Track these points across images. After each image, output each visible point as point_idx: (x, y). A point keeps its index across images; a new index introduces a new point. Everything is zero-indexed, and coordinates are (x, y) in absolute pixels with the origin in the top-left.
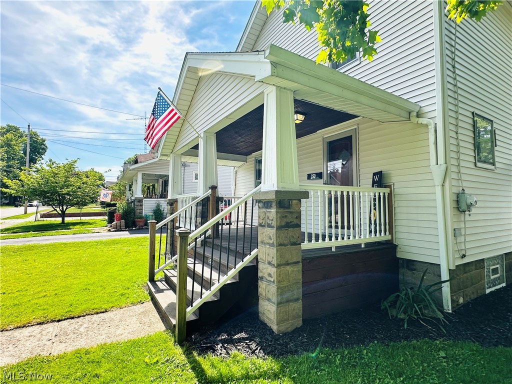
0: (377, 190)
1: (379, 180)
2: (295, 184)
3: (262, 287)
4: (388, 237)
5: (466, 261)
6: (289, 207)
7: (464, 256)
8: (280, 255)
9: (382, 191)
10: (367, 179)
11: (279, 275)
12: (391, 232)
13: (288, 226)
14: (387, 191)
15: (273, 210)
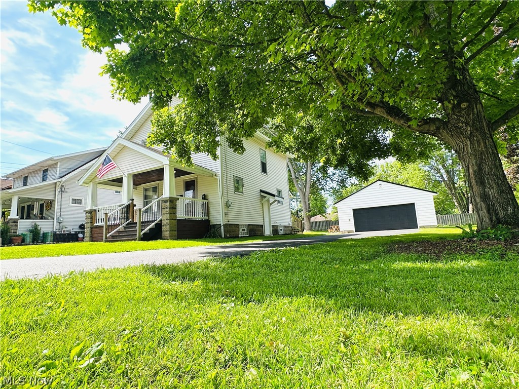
0: (203, 201)
1: (205, 197)
2: (175, 196)
3: (164, 228)
4: (207, 218)
5: (229, 223)
6: (173, 202)
7: (229, 221)
8: (170, 216)
9: (205, 201)
10: (200, 197)
11: (170, 222)
12: (208, 216)
13: (173, 208)
14: (207, 201)
15: (168, 203)
